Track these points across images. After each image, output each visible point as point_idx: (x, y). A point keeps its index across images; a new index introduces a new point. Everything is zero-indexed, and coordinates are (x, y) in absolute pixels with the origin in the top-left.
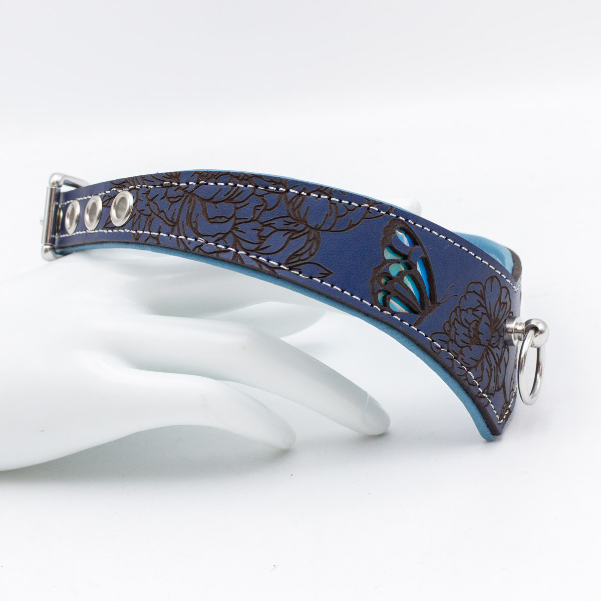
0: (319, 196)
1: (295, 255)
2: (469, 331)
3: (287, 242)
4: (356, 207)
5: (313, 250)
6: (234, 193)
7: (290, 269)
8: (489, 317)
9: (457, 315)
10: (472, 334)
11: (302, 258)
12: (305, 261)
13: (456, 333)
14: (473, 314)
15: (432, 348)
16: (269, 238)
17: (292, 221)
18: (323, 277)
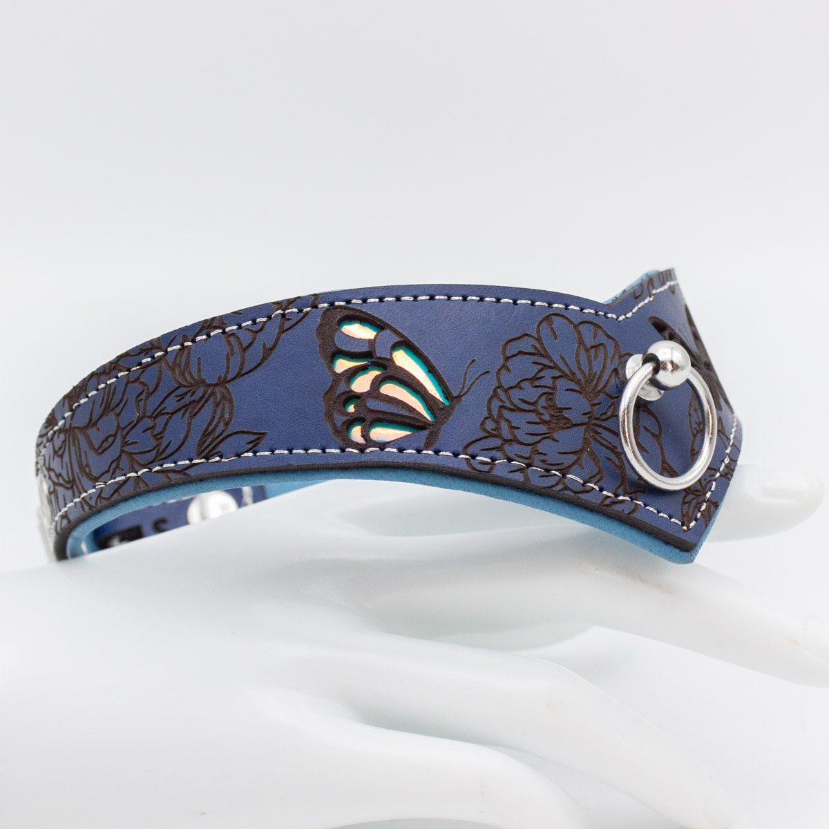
0: (209, 336)
1: (206, 434)
2: (539, 414)
3: (189, 424)
4: (265, 322)
5: (227, 416)
6: (108, 395)
7: (207, 458)
8: (572, 377)
9: (501, 400)
10: (546, 417)
11: (217, 435)
12: (221, 437)
13: (513, 428)
14: (536, 387)
15: (474, 469)
16: (166, 432)
17: (186, 389)
18: (254, 446)
